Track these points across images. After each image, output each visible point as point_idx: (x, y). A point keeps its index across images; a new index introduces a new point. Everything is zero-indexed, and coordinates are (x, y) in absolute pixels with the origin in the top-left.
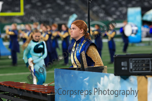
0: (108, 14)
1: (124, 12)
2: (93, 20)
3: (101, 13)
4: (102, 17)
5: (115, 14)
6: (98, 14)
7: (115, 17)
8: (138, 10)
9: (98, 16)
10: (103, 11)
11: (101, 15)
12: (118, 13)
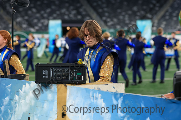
0: (31, 25)
1: (45, 24)
2: (16, 31)
3: (24, 24)
4: (25, 28)
5: (37, 25)
6: (21, 25)
7: (37, 28)
8: (59, 22)
9: (21, 27)
10: (26, 22)
11: (24, 26)
12: (40, 25)
